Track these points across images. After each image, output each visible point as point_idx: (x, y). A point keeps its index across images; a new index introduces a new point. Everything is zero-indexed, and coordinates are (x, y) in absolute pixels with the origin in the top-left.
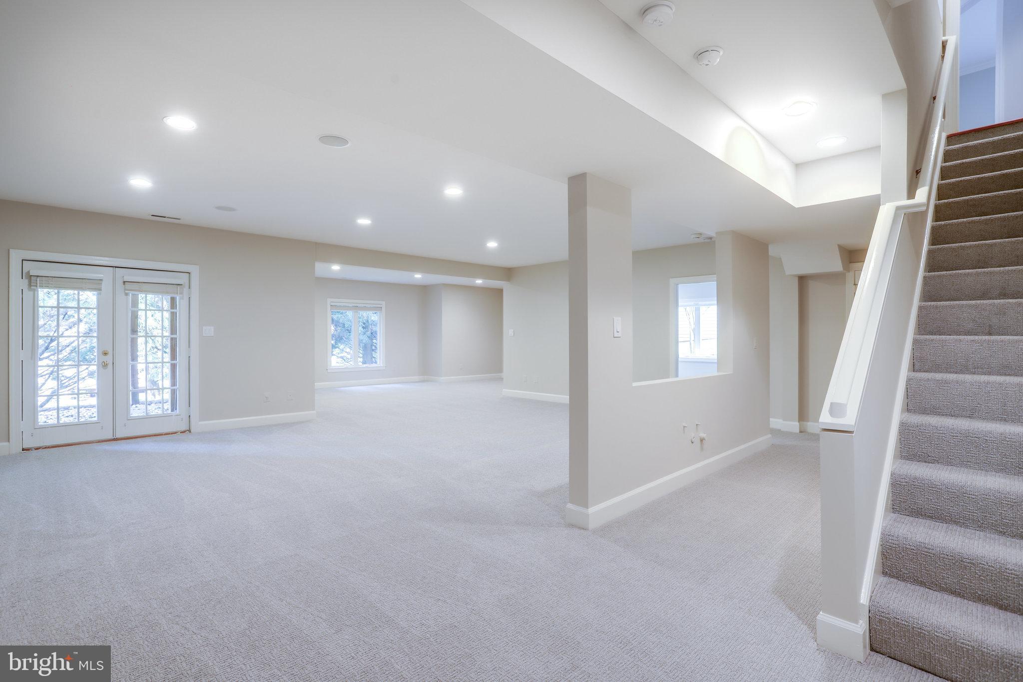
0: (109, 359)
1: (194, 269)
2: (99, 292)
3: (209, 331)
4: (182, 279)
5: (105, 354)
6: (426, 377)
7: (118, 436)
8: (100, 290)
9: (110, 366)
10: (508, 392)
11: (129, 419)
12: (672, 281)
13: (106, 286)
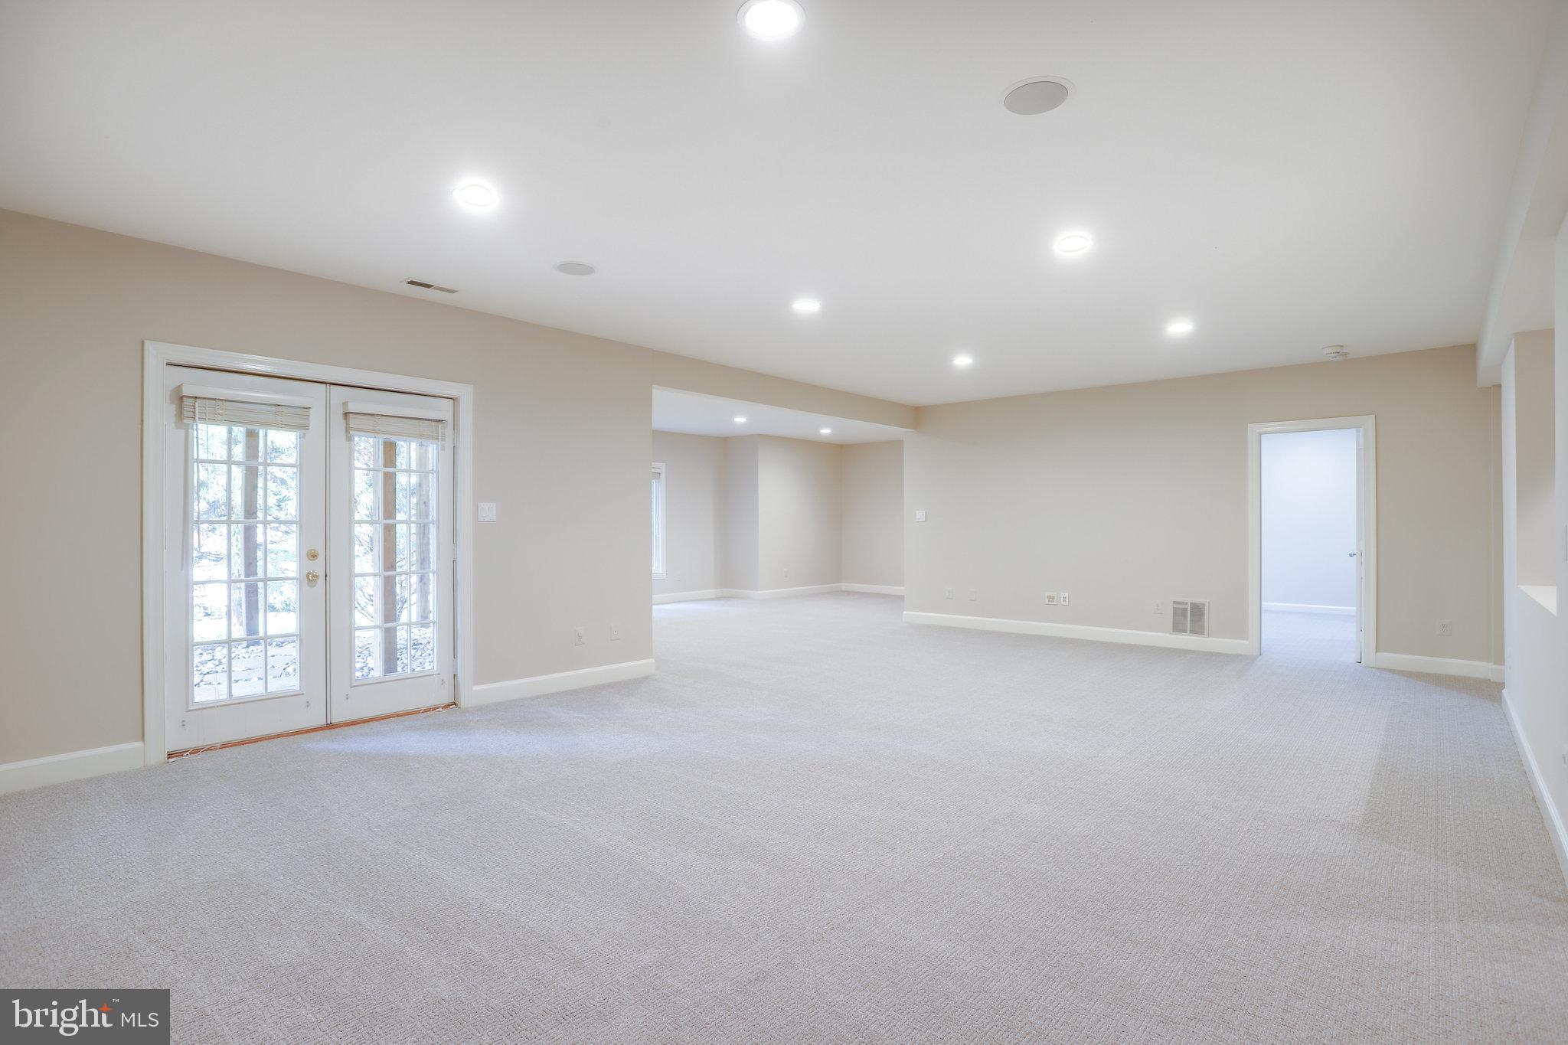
0: (318, 567)
1: (465, 393)
2: (304, 431)
3: (489, 511)
4: (443, 410)
5: (313, 556)
6: (725, 590)
7: (336, 719)
8: (306, 427)
9: (321, 581)
10: (910, 615)
11: (354, 684)
12: (1254, 429)
13: (316, 418)
